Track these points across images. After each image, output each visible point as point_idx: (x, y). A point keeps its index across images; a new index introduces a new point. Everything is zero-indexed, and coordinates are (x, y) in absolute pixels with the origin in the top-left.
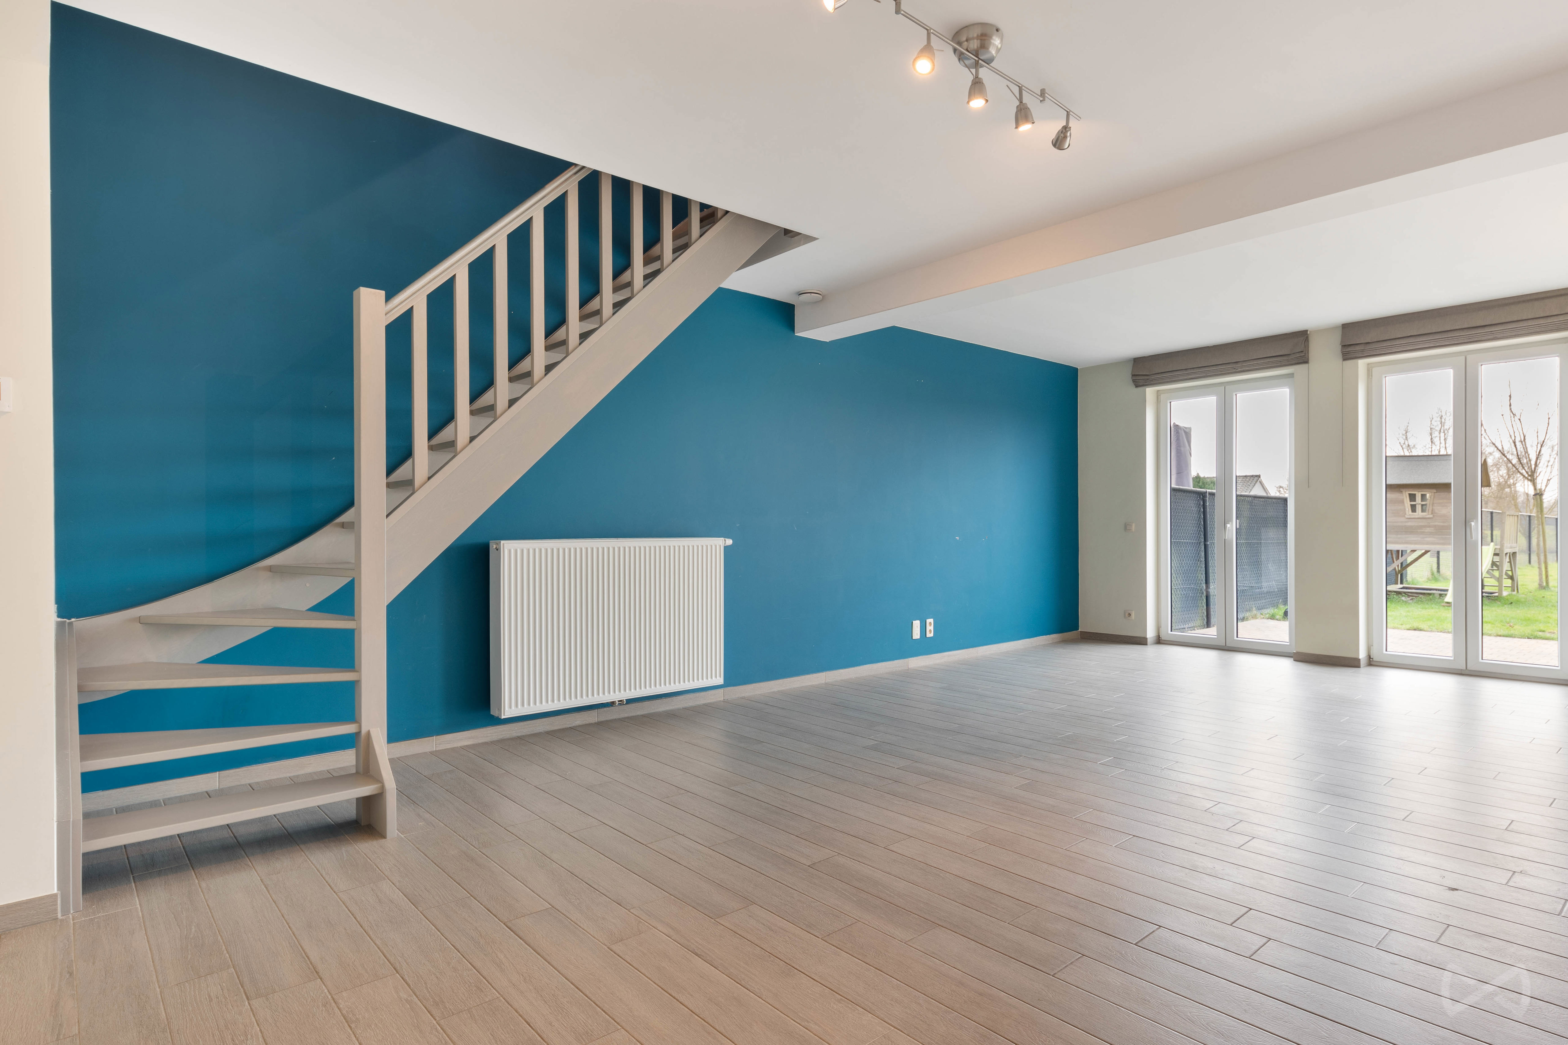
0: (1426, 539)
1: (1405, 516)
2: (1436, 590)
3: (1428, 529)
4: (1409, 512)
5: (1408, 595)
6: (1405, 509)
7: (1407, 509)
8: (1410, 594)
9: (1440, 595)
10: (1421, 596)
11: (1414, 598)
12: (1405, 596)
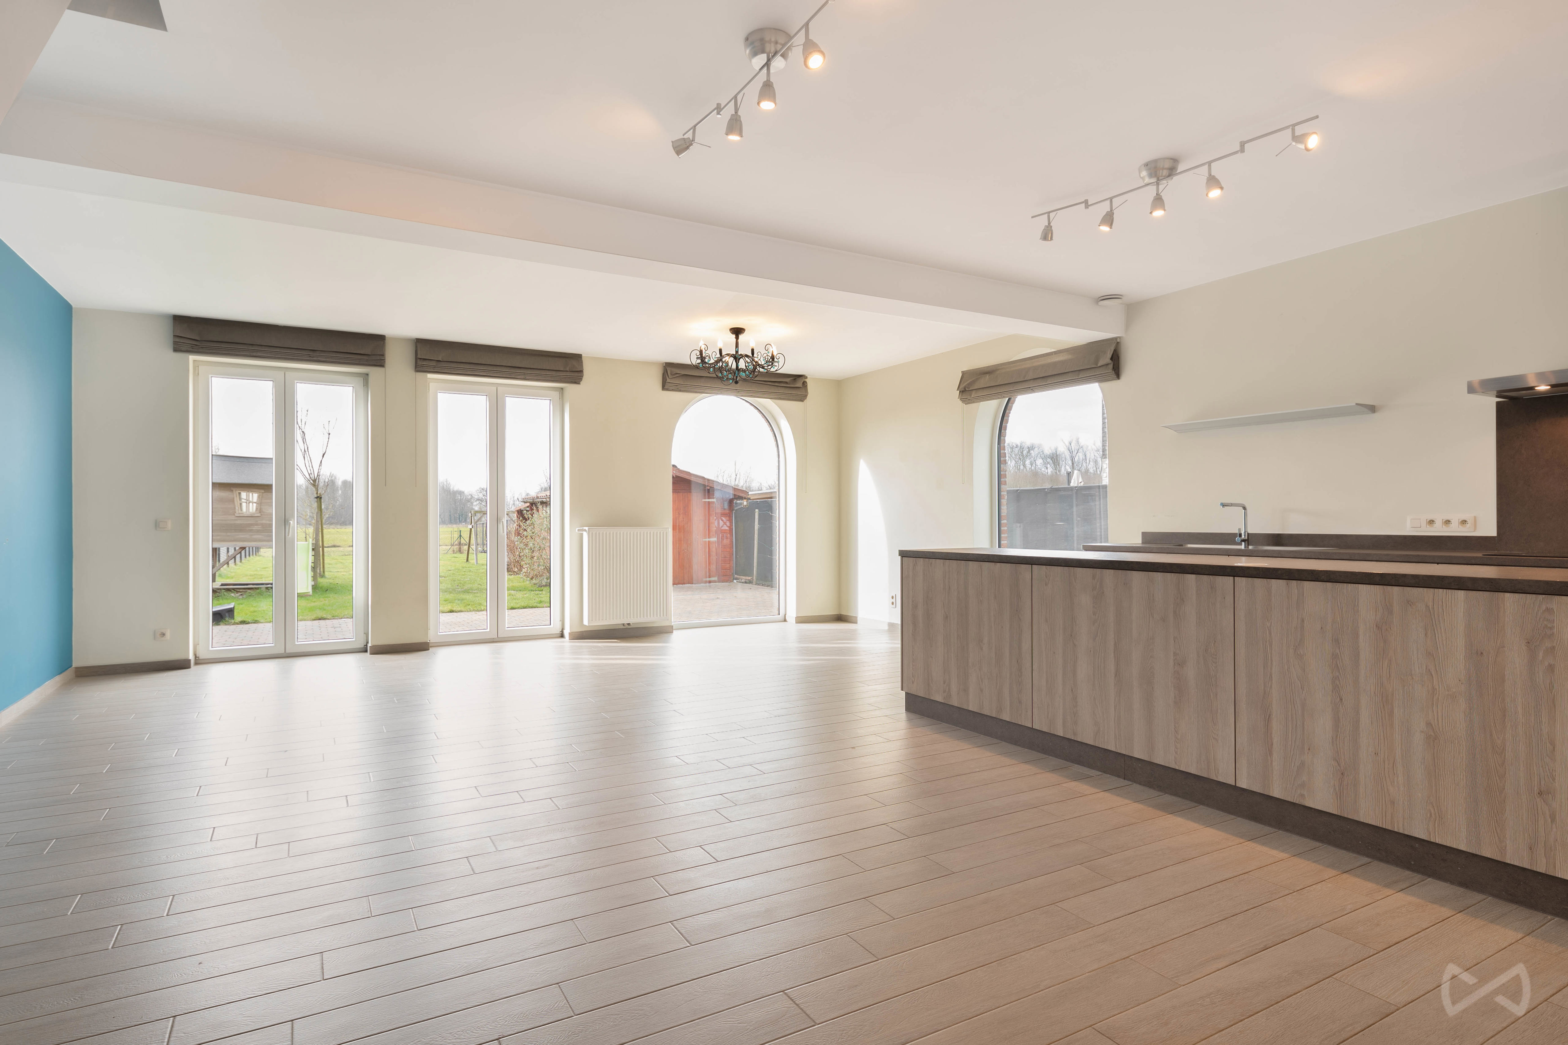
0: (255, 537)
1: (234, 515)
2: (262, 584)
3: (256, 527)
4: (238, 510)
5: (237, 591)
6: (235, 508)
7: (237, 508)
8: (238, 590)
9: (267, 588)
10: (249, 591)
11: (243, 593)
12: (234, 593)
